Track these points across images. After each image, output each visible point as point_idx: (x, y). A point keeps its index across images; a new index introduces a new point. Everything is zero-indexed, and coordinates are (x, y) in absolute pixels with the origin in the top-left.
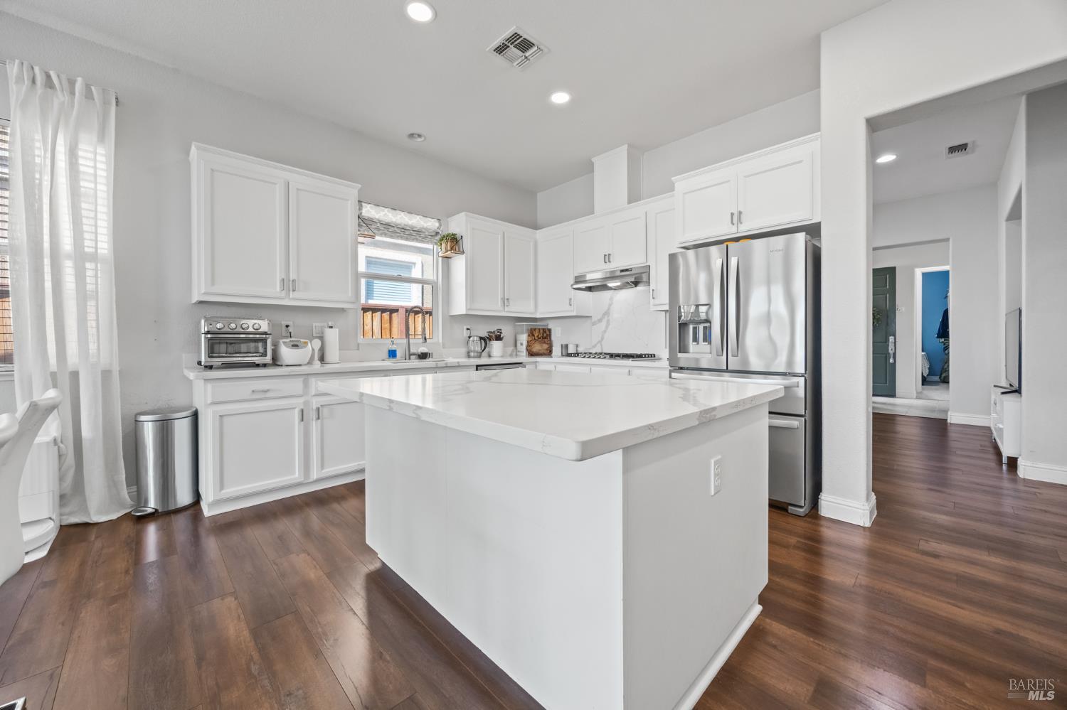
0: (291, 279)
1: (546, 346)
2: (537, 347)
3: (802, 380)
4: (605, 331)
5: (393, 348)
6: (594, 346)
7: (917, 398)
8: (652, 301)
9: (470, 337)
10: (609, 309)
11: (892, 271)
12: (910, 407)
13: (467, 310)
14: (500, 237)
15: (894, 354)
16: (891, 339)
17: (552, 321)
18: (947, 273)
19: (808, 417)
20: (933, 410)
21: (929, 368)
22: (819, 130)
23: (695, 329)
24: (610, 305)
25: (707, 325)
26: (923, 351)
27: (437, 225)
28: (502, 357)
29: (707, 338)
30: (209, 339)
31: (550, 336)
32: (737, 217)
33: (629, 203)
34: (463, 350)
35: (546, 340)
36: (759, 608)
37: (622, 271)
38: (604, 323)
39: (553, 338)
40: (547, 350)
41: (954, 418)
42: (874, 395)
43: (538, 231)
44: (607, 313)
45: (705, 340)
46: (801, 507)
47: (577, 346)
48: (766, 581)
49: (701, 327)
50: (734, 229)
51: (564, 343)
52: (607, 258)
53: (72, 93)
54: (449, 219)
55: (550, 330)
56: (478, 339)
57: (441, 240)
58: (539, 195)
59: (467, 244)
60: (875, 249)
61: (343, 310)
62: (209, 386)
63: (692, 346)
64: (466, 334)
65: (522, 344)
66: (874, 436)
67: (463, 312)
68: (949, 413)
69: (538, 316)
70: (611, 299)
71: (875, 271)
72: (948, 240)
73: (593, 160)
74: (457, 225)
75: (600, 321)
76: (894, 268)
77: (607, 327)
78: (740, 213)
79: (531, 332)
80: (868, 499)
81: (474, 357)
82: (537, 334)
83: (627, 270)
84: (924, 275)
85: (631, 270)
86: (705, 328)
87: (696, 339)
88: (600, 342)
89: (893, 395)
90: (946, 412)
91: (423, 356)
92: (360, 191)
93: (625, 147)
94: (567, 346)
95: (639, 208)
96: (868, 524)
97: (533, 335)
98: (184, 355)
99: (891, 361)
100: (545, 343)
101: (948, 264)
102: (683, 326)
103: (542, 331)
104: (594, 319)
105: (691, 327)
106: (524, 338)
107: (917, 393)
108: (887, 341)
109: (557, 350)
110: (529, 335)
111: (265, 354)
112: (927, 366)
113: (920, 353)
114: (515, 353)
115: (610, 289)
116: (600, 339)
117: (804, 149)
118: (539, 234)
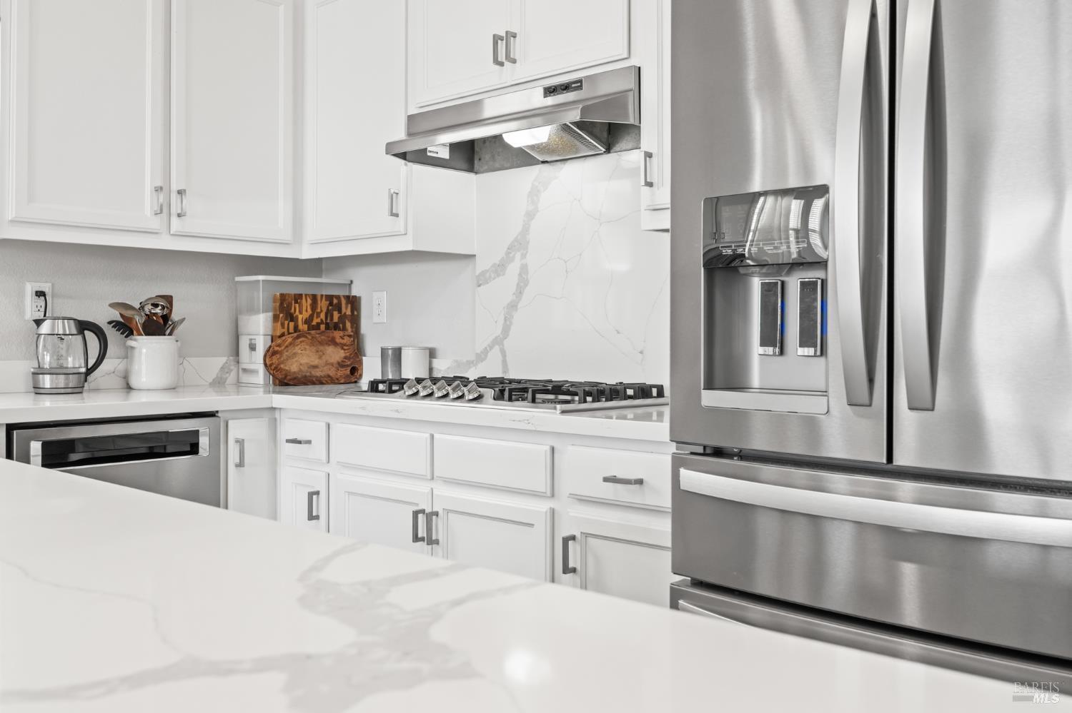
1: (335, 355)
2: (302, 358)
4: (513, 306)
6: (481, 357)
8: (644, 196)
9: (41, 322)
10: (526, 230)
17: (363, 269)
24: (530, 215)
28: (172, 389)
29: (814, 335)
31: (355, 320)
35: (337, 334)
37: (550, 91)
38: (513, 269)
39: (363, 327)
40: (341, 365)
44: (520, 245)
45: (807, 338)
47: (430, 354)
51: (391, 344)
52: (503, 49)
55: (354, 302)
56: (70, 327)
63: (759, 361)
64: (27, 309)
65: (253, 348)
70: (534, 194)
75: (500, 268)
77: (520, 292)
79: (284, 307)
81: (57, 393)
82: (306, 315)
83: (566, 87)
85: (577, 84)
86: (807, 287)
87: (773, 336)
88: (498, 341)
94: (398, 352)
97: (292, 318)
100: (333, 342)
103: (323, 305)
104: (482, 265)
106: (259, 326)
109: (370, 369)
110: (276, 318)
114: (231, 378)
115: (523, 158)
116: (498, 332)
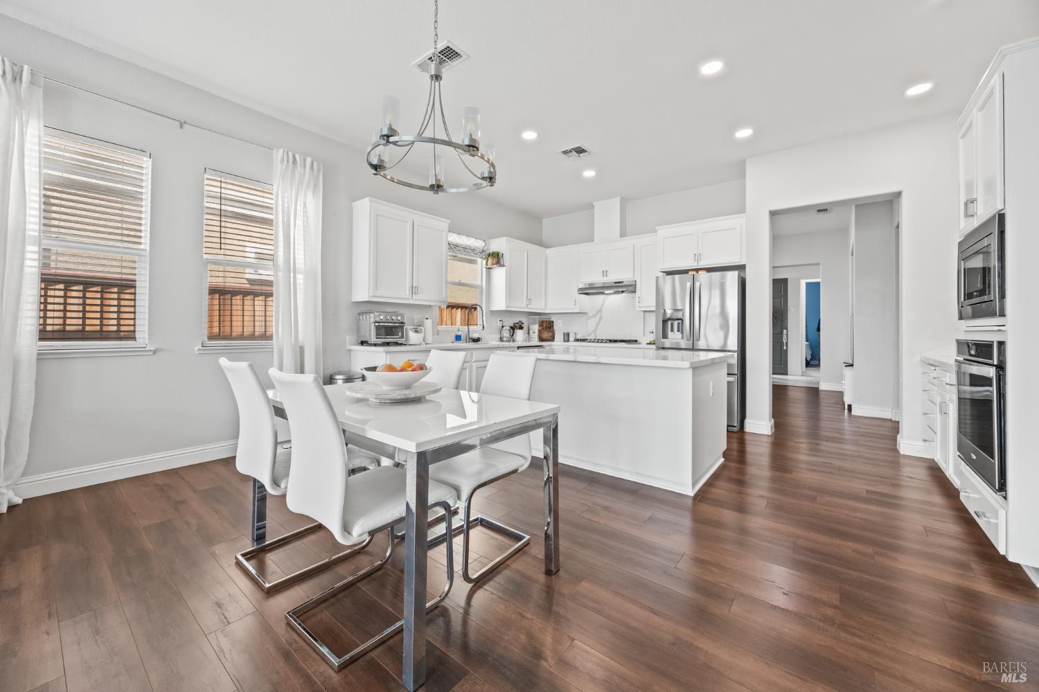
0: (414, 286)
1: (551, 334)
2: (545, 335)
3: (736, 354)
4: (598, 324)
5: (459, 333)
6: (590, 335)
7: (802, 376)
8: (637, 304)
9: (503, 327)
10: (601, 308)
11: (785, 280)
12: (796, 381)
13: (506, 307)
14: (526, 254)
15: (787, 343)
16: (785, 331)
17: (554, 316)
18: (818, 284)
19: (739, 375)
20: (811, 383)
21: (811, 354)
22: (745, 212)
23: (672, 324)
24: (602, 305)
25: (680, 321)
26: (807, 341)
27: (484, 244)
28: (523, 341)
29: (680, 329)
30: (377, 327)
31: (553, 326)
32: (698, 257)
33: (621, 237)
34: (498, 336)
35: (551, 329)
36: (722, 460)
37: (616, 283)
38: (598, 317)
39: (555, 328)
40: (552, 336)
41: (823, 387)
42: (773, 374)
43: (547, 249)
44: (600, 311)
45: (678, 331)
46: (735, 427)
47: (576, 334)
48: (725, 448)
49: (676, 323)
50: (696, 264)
51: (566, 332)
52: (605, 273)
53: (305, 167)
54: (491, 240)
55: (553, 322)
56: (508, 328)
57: (489, 256)
58: (544, 220)
59: (506, 260)
60: (774, 267)
61: (430, 306)
62: (388, 356)
63: (670, 334)
64: (499, 324)
65: (534, 332)
66: (773, 397)
67: (503, 308)
68: (820, 383)
69: (547, 311)
70: (604, 301)
71: (773, 280)
72: (819, 264)
73: (594, 203)
74: (496, 245)
75: (595, 316)
76: (787, 279)
77: (600, 320)
78: (700, 254)
79: (541, 323)
80: (770, 420)
81: (506, 341)
82: (545, 325)
83: (620, 282)
84: (808, 284)
85: (623, 282)
86: (678, 324)
87: (672, 330)
88: (594, 331)
89: (786, 374)
90: (818, 383)
91: (477, 340)
92: (450, 225)
93: (619, 198)
94: (568, 334)
95: (629, 241)
96: (770, 434)
97: (542, 326)
98: (348, 337)
99: (785, 348)
100: (550, 331)
101: (819, 278)
102: (665, 322)
103: (548, 323)
104: (590, 315)
105: (670, 323)
106: (536, 328)
107: (802, 372)
108: (782, 333)
109: (559, 336)
110: (540, 326)
111: (403, 338)
112: (810, 352)
113: (805, 343)
115: (606, 294)
116: (594, 329)
117: (736, 222)
118: (549, 251)
